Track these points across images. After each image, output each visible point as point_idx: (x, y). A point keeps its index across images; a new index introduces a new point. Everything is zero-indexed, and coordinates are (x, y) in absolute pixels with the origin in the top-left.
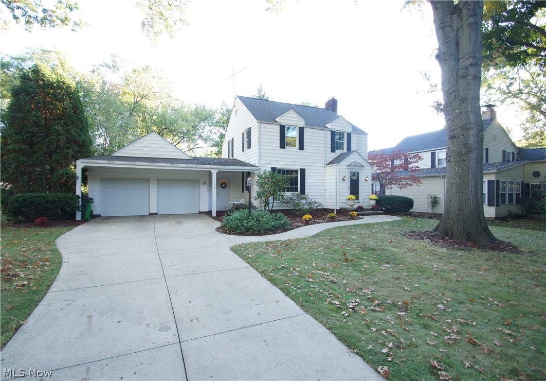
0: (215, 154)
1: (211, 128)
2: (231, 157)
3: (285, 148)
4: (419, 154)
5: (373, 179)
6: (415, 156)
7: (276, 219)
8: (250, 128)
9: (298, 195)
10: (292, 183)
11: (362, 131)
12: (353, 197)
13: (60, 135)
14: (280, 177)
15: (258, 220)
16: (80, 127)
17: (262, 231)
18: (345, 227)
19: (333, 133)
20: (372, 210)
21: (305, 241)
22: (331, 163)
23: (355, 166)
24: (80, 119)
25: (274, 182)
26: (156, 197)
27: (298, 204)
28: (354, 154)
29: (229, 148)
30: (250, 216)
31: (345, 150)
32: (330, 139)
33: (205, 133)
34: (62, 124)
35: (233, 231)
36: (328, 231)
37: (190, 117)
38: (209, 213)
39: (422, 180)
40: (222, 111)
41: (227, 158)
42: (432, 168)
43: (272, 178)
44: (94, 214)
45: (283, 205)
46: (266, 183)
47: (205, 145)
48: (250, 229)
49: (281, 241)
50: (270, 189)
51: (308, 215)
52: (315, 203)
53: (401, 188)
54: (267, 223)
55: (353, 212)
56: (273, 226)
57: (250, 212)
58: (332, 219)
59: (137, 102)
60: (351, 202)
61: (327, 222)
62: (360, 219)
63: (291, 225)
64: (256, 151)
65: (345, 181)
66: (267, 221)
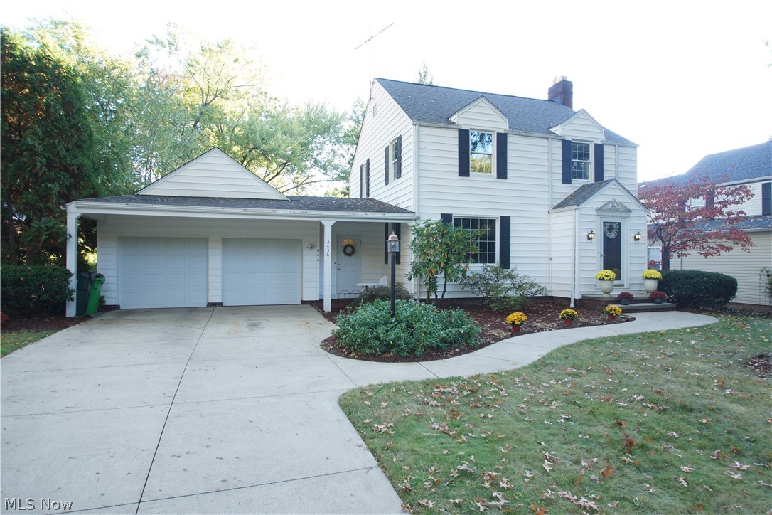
0: (342, 193)
1: (335, 148)
2: (364, 196)
3: (468, 175)
4: (746, 185)
5: (650, 236)
6: (737, 189)
7: (451, 322)
8: (400, 138)
9: (495, 270)
10: (483, 246)
11: (625, 140)
12: (611, 273)
13: (36, 154)
14: (460, 232)
15: (409, 326)
16: (74, 140)
17: (419, 352)
18: (601, 341)
19: (567, 145)
20: (651, 300)
21: (517, 380)
22: (563, 204)
23: (614, 210)
24: (76, 125)
25: (447, 244)
26: (219, 272)
27: (496, 288)
28: (611, 185)
29: (361, 180)
30: (393, 316)
31: (591, 179)
32: (560, 158)
33: (324, 155)
34: (40, 134)
35: (355, 350)
36: (566, 351)
37: (296, 128)
38: (318, 304)
39: (754, 239)
40: (355, 115)
41: (359, 197)
42: (764, 214)
43: (443, 236)
44: (107, 304)
45: (466, 289)
46: (430, 246)
47: (326, 177)
48: (392, 346)
49: (459, 378)
50: (438, 258)
51: (519, 313)
52: (532, 285)
53: (706, 255)
54: (430, 332)
55: (613, 306)
56: (443, 340)
57: (393, 307)
58: (569, 322)
59: (206, 104)
60: (606, 285)
61: (560, 327)
62: (628, 320)
63: (482, 335)
64: (411, 182)
65: (593, 240)
66: (431, 329)
